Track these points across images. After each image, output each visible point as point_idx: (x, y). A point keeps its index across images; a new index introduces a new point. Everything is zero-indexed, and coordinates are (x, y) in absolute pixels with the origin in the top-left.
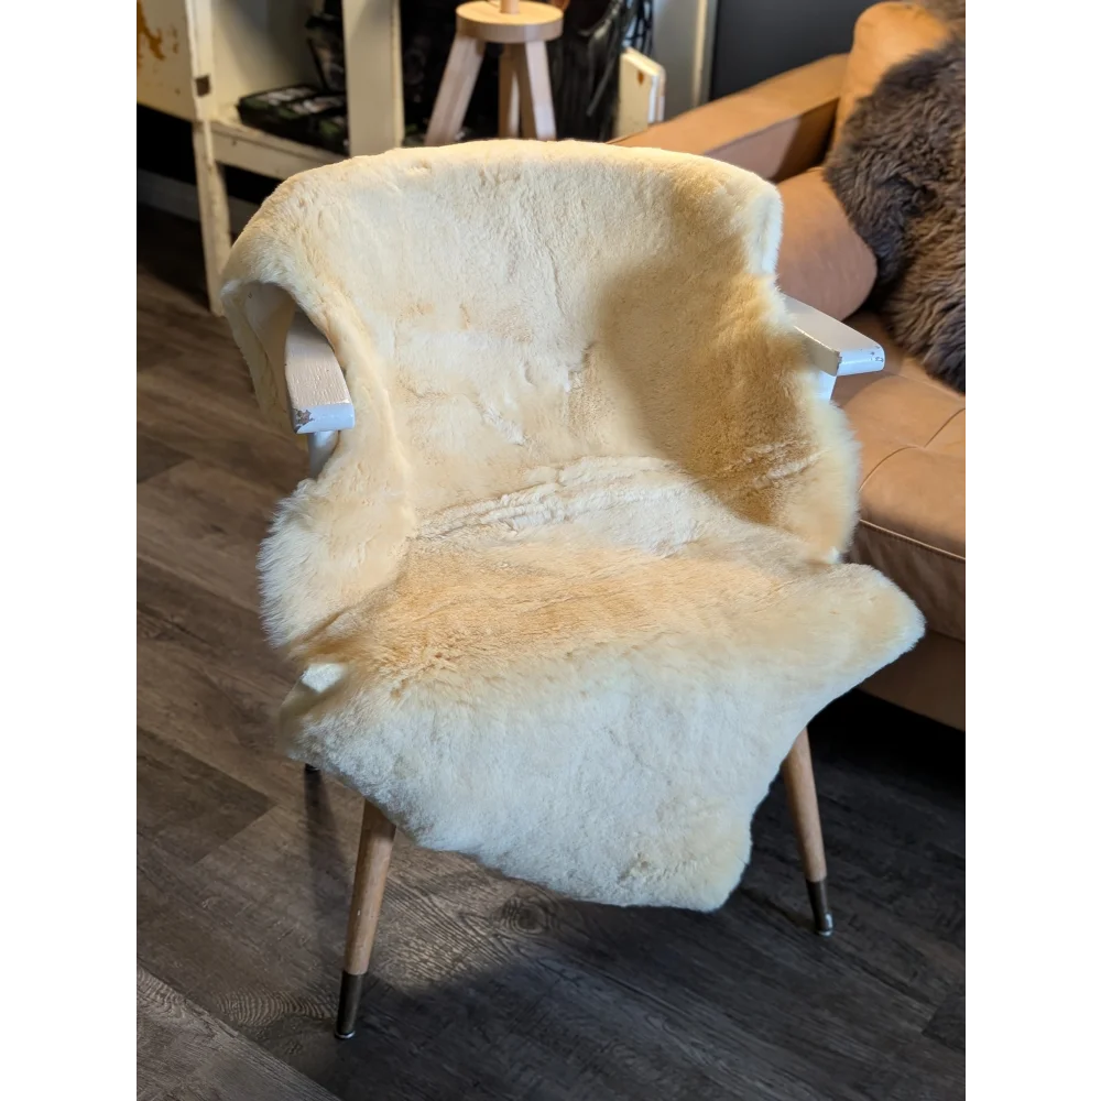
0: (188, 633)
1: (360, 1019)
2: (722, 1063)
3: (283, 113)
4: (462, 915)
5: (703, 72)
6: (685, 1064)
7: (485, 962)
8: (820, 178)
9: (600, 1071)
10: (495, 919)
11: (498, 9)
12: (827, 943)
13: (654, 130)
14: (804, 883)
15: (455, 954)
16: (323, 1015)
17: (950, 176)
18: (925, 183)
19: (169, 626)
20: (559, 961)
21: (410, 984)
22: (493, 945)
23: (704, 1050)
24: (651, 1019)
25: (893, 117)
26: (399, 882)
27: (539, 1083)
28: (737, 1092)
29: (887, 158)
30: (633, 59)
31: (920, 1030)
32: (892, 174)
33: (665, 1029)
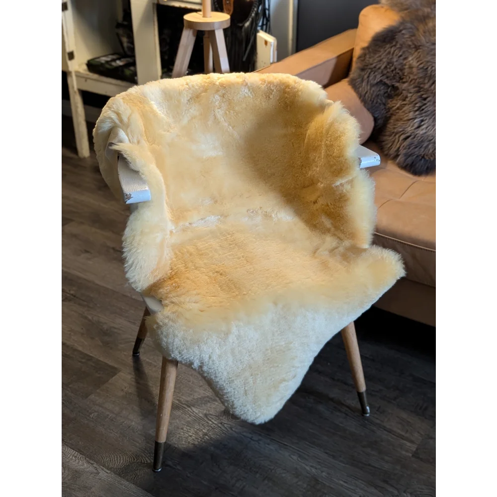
0: (77, 298)
1: (163, 463)
2: (324, 474)
3: (108, 66)
4: (206, 415)
5: (293, 40)
6: (308, 475)
7: (217, 435)
8: (347, 84)
9: (271, 480)
10: (221, 416)
11: (202, 16)
12: (367, 419)
13: (273, 66)
14: (356, 394)
15: (204, 432)
16: (147, 461)
17: (404, 80)
18: (393, 83)
19: (68, 295)
20: (250, 433)
21: (185, 446)
22: (220, 427)
23: (316, 469)
24: (292, 456)
25: (377, 55)
26: (177, 402)
27: (244, 487)
28: (332, 486)
29: (376, 73)
30: (262, 35)
31: (410, 455)
32: (379, 80)
33: (298, 460)
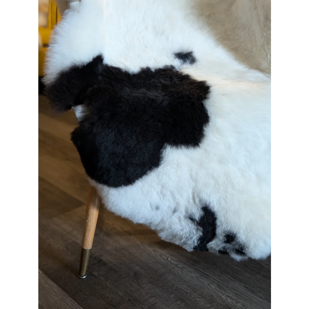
6: (222, 303)
9: (184, 302)
20: (176, 261)
23: (232, 299)
24: (211, 285)
27: (156, 303)
33: (216, 289)
